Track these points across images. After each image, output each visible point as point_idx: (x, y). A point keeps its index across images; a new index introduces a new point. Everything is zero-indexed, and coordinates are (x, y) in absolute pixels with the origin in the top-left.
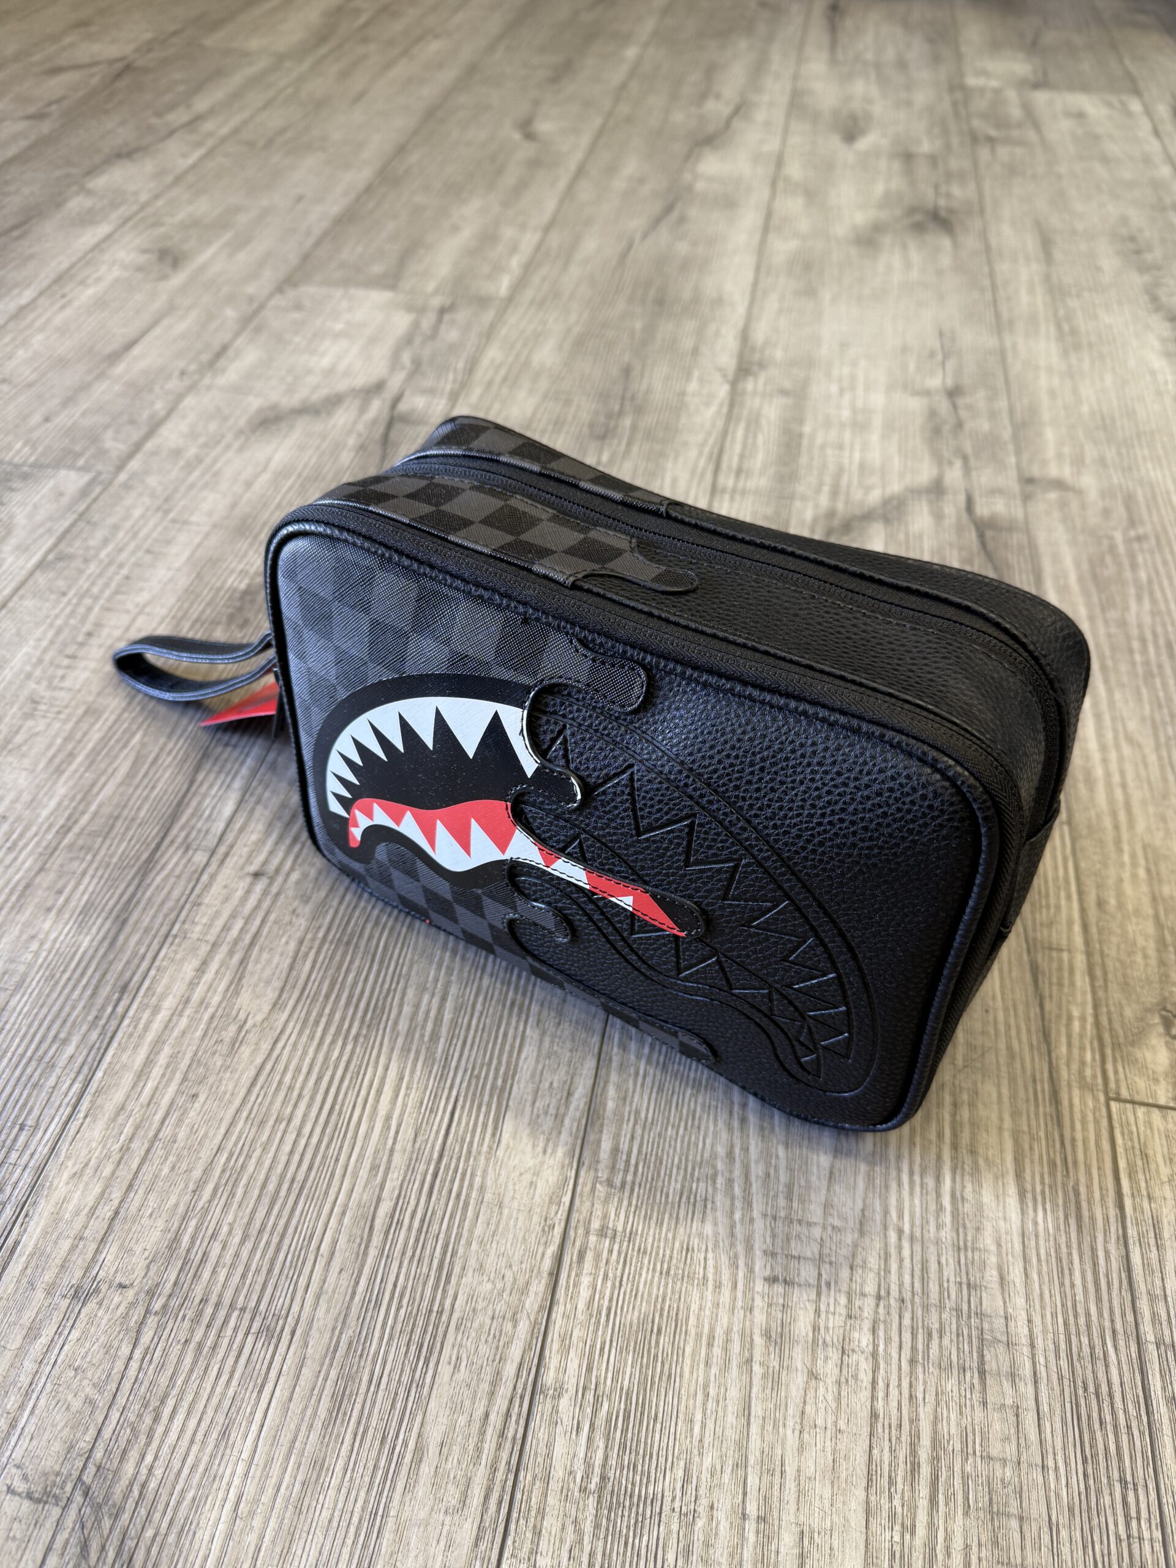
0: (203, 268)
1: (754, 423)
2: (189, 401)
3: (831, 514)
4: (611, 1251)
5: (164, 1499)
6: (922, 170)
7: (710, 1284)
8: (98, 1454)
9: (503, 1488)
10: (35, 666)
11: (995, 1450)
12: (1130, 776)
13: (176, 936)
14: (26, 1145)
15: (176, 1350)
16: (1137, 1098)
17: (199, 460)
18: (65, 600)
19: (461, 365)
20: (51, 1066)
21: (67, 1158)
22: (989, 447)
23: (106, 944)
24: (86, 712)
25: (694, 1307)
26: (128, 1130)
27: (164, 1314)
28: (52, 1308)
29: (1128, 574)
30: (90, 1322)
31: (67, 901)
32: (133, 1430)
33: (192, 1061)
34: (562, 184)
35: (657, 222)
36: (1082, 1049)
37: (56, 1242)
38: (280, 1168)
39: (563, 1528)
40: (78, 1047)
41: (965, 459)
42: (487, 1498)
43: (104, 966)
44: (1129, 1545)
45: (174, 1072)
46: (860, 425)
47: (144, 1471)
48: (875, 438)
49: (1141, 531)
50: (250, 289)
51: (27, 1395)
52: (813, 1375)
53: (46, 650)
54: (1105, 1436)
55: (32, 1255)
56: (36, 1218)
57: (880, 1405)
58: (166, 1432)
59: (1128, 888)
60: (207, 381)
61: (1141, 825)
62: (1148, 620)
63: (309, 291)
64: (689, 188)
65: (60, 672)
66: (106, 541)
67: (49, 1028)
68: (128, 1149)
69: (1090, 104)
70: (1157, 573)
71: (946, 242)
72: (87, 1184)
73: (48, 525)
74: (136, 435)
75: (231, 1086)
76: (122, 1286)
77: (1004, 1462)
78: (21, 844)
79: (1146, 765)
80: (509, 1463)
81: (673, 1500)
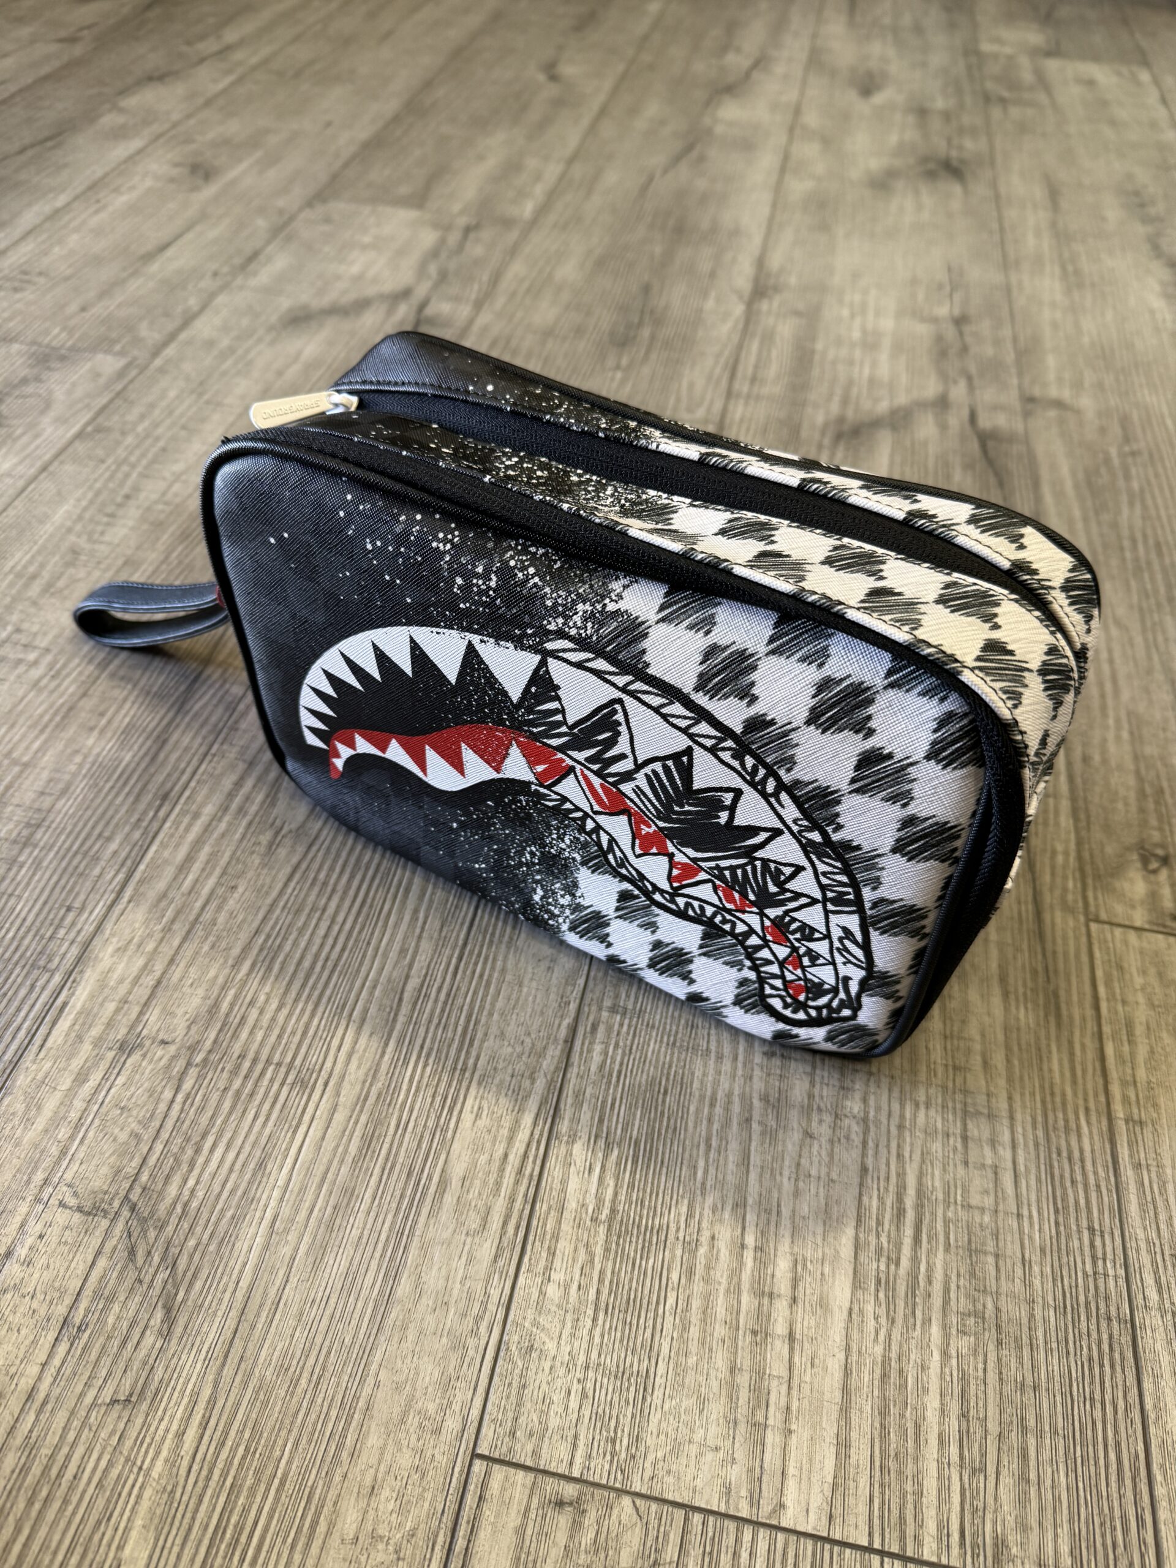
0: (233, 182)
1: (768, 338)
2: (221, 299)
3: (841, 420)
4: (621, 1025)
5: (205, 1216)
6: (936, 124)
7: (713, 1055)
8: (144, 1177)
9: (521, 1217)
10: (75, 522)
11: (975, 1200)
12: (1117, 654)
13: (214, 755)
14: (73, 924)
15: (215, 1097)
16: (1115, 920)
17: (232, 350)
18: (104, 466)
19: (485, 278)
20: (96, 859)
21: (112, 935)
22: (993, 369)
23: (147, 759)
24: (125, 563)
25: (698, 1074)
26: (169, 914)
27: (204, 1067)
28: (99, 1058)
29: (1121, 483)
30: (136, 1069)
31: (109, 722)
32: (176, 1160)
33: (231, 858)
34: (586, 122)
35: (677, 159)
36: (1065, 878)
37: (102, 1005)
38: (314, 949)
39: (576, 1250)
40: (121, 844)
41: (970, 379)
42: (505, 1223)
43: (146, 777)
44: (1095, 1280)
45: (214, 868)
46: (870, 343)
47: (186, 1193)
48: (884, 357)
49: (1135, 447)
50: (281, 203)
51: (77, 1127)
52: (808, 1135)
53: (85, 509)
54: (1076, 1193)
55: (80, 1013)
56: (83, 983)
57: (870, 1162)
58: (207, 1161)
59: (1112, 748)
60: (239, 281)
61: (1125, 695)
62: (1138, 523)
63: (337, 207)
64: (709, 132)
65: (100, 528)
66: (142, 417)
67: (93, 828)
68: (170, 930)
69: (1102, 74)
70: (1149, 483)
71: (957, 189)
72: (131, 957)
73: (86, 401)
74: (170, 326)
75: (268, 880)
76: (164, 1042)
77: (982, 1210)
78: (64, 673)
79: (1132, 645)
80: (526, 1195)
81: (678, 1230)
